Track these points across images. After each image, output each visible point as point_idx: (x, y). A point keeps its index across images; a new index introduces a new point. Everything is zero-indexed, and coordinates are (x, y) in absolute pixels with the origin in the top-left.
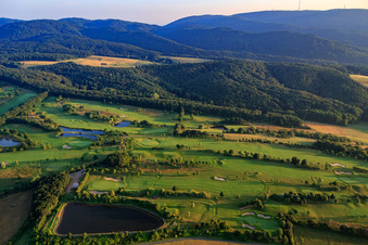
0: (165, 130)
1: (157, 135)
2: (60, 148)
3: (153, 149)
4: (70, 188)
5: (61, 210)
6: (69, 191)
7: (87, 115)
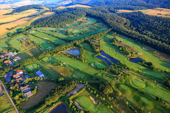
0: (161, 76)
1: (151, 78)
2: (90, 64)
3: (136, 90)
4: (71, 93)
5: (55, 106)
6: (69, 95)
7: (120, 47)
